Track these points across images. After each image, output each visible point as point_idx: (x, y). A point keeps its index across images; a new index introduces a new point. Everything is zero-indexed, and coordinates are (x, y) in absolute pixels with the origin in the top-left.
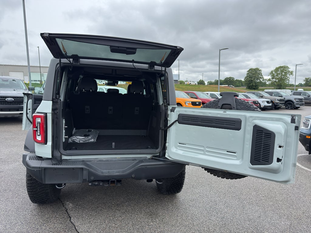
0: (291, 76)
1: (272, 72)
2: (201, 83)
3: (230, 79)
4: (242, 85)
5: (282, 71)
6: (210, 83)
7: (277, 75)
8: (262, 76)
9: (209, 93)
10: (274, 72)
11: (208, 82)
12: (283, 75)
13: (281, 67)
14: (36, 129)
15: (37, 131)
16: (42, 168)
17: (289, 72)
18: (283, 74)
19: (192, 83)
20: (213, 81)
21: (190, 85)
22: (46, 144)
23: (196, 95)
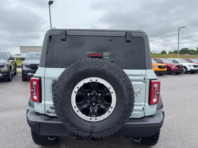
2: (164, 52)
4: (195, 54)
9: (172, 59)
11: (169, 52)
14: (33, 90)
15: (33, 92)
16: (37, 122)
19: (157, 53)
20: (173, 51)
21: (156, 54)
22: (41, 102)
23: (161, 61)
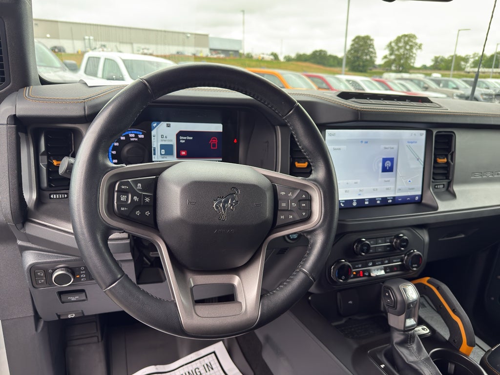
0: (419, 51)
1: (391, 43)
3: (320, 54)
5: (406, 43)
6: (288, 59)
7: (398, 50)
8: (374, 49)
10: (393, 44)
11: (285, 57)
12: (407, 50)
13: (405, 36)
17: (416, 44)
18: (408, 47)
19: (266, 58)
